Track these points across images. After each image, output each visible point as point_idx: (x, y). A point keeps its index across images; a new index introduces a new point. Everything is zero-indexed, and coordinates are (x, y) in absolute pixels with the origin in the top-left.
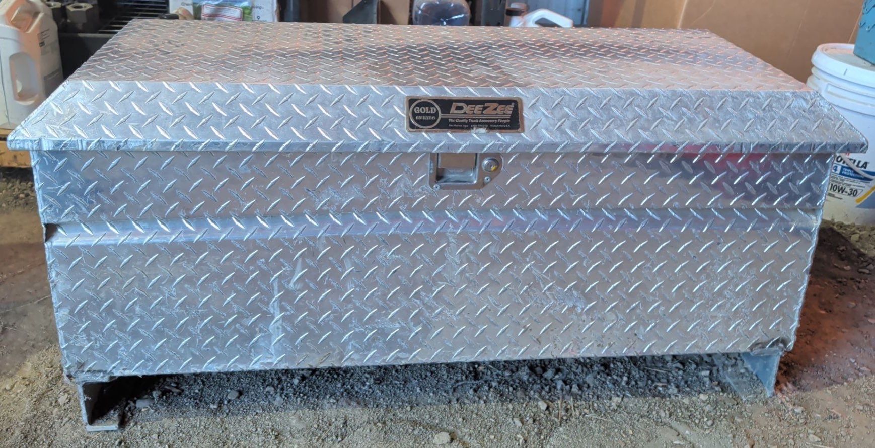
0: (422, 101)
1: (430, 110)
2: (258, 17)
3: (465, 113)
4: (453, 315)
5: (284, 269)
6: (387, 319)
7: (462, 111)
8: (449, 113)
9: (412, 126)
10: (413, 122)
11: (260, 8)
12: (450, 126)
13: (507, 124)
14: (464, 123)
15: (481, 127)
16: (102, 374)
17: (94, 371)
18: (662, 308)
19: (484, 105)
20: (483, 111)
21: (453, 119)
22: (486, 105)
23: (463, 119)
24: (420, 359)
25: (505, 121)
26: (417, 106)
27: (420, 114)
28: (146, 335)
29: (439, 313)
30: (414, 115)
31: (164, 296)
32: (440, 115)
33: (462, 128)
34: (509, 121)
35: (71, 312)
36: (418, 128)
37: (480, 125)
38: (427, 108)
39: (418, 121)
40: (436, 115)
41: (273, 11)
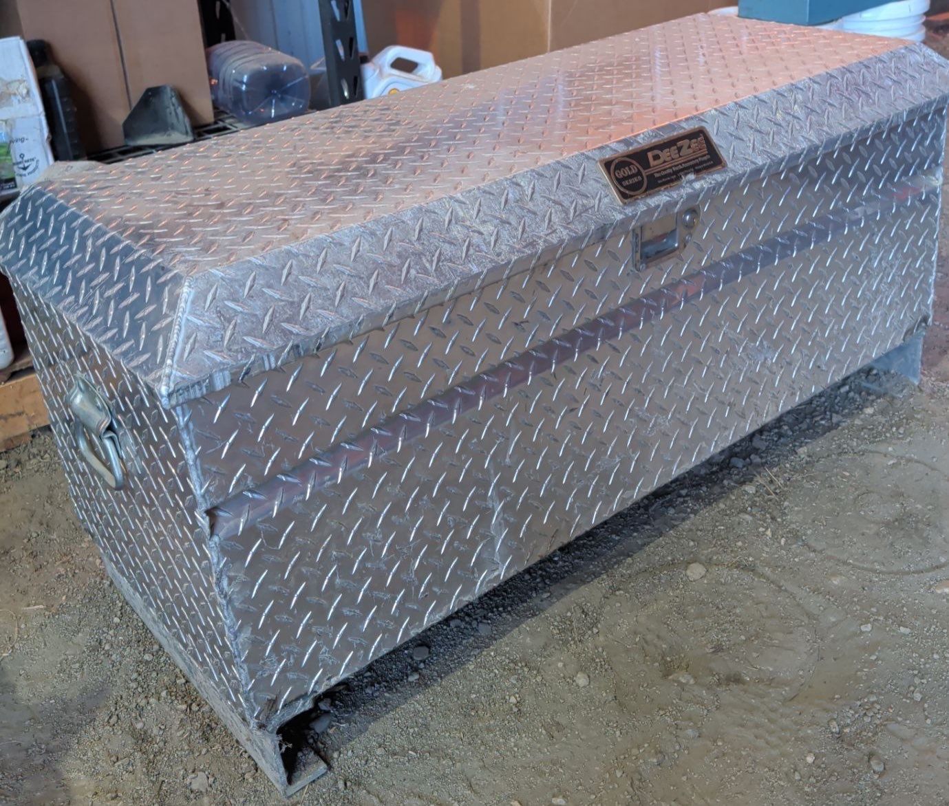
0: (617, 161)
1: (630, 169)
2: (22, 156)
3: (665, 162)
4: (666, 421)
5: (498, 442)
6: (607, 457)
7: (661, 160)
8: (649, 167)
9: (624, 196)
10: (622, 189)
11: (22, 140)
12: (659, 182)
13: (709, 160)
14: (670, 175)
15: (689, 173)
16: (301, 702)
17: (291, 702)
18: (836, 327)
19: (676, 145)
20: (679, 152)
21: (657, 172)
22: (679, 144)
23: (665, 170)
24: (644, 490)
25: (705, 158)
26: (615, 170)
27: (625, 178)
28: (352, 613)
29: (653, 426)
30: (620, 181)
31: (368, 546)
32: (645, 173)
33: (672, 181)
34: (708, 157)
35: (255, 630)
36: (631, 196)
37: (686, 170)
38: (627, 168)
39: (627, 187)
40: (639, 173)
41: (42, 140)
